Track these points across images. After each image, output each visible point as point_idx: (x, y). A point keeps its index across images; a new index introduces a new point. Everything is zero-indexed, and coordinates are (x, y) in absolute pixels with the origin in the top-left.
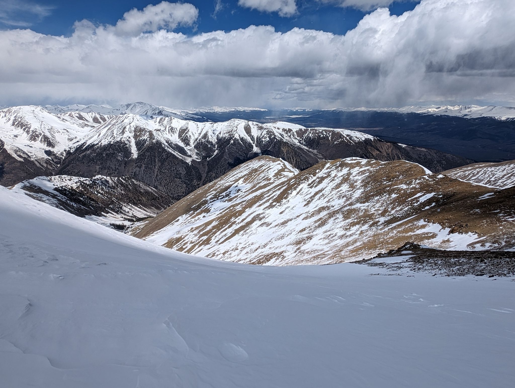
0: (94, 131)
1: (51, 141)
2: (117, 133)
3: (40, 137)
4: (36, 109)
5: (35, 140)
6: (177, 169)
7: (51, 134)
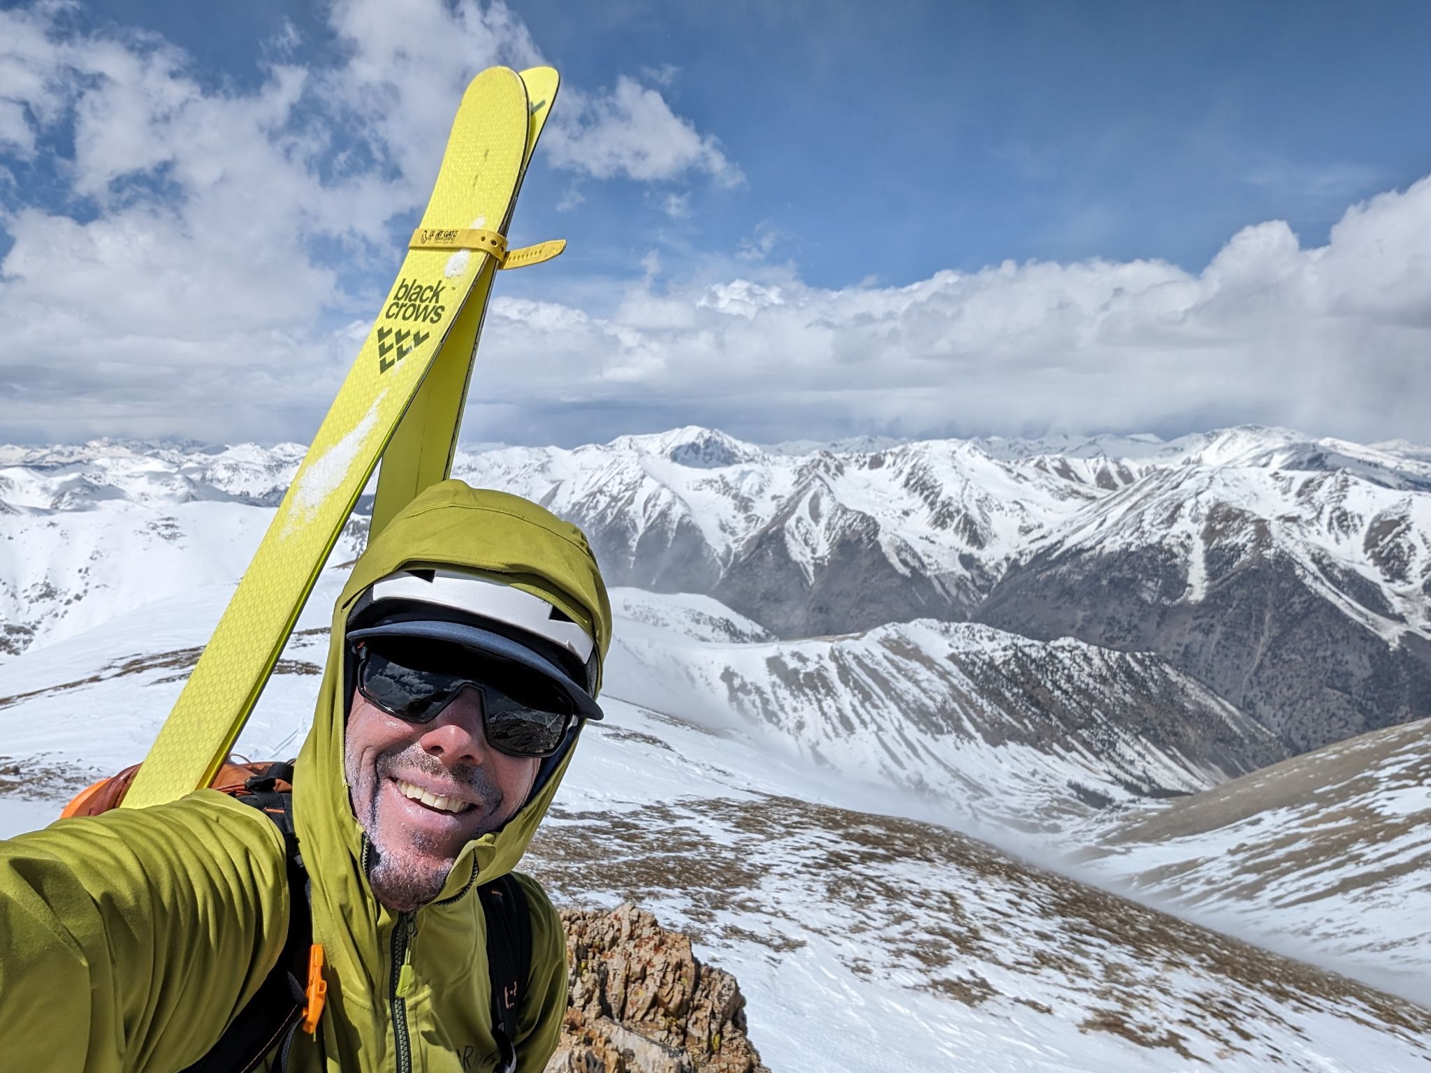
0: (1089, 512)
1: (979, 531)
2: (1155, 519)
3: (956, 520)
4: (960, 447)
5: (943, 525)
6: (1339, 657)
7: (982, 513)
